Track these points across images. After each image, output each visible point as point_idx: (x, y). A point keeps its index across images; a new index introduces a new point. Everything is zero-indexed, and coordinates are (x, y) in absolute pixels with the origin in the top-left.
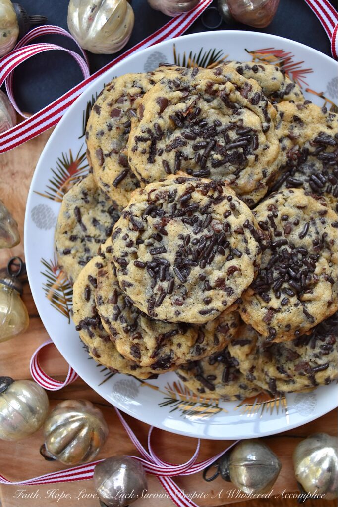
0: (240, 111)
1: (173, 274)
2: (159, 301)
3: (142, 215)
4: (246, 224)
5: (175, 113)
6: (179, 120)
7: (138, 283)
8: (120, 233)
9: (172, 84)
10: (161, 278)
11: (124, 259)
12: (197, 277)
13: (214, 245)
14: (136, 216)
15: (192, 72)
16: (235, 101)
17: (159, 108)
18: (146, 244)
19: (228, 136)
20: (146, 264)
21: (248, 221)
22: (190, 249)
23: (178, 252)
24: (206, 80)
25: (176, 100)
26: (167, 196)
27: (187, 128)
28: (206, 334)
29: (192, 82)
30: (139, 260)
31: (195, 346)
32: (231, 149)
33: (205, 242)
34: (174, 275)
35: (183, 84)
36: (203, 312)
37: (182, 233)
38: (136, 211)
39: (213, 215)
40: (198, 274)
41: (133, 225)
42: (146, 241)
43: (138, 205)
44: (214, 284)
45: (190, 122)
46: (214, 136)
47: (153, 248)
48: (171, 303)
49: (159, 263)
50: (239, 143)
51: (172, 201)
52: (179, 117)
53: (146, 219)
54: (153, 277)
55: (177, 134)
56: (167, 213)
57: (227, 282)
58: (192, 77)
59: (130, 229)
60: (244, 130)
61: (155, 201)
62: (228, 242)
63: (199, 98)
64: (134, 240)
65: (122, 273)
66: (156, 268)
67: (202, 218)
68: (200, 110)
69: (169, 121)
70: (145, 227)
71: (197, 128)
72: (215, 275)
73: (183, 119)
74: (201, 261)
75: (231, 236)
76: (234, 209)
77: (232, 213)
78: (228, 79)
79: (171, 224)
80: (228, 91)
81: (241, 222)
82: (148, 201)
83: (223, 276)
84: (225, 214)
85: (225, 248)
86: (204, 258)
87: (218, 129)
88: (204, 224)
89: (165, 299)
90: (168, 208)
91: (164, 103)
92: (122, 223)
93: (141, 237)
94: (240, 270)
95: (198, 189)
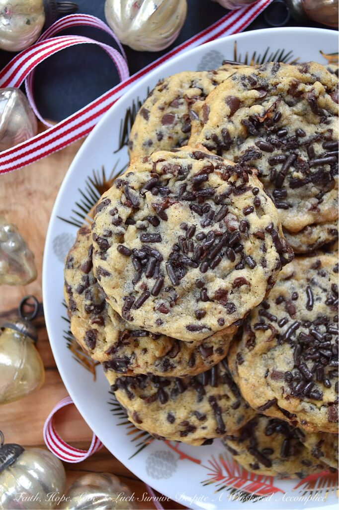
0: (329, 119)
1: (163, 272)
2: (139, 302)
3: (140, 188)
4: (270, 227)
5: (248, 118)
6: (253, 126)
7: (117, 274)
8: (107, 205)
9: (247, 81)
10: (147, 274)
11: (106, 240)
12: (193, 281)
13: (223, 245)
14: (133, 188)
15: (272, 67)
16: (324, 106)
17: (230, 109)
18: (138, 226)
19: (312, 150)
20: (133, 251)
21: (272, 224)
22: (192, 245)
23: (176, 245)
24: (290, 79)
25: (251, 102)
26: (177, 172)
27: (262, 136)
28: (182, 349)
29: (272, 80)
30: (125, 244)
31: (164, 359)
32: (315, 165)
33: (213, 240)
34: (165, 273)
35: (260, 82)
36: (192, 327)
37: (185, 221)
38: (134, 182)
39: (230, 208)
40: (196, 278)
41: (127, 198)
42: (139, 223)
43: (137, 174)
44: (213, 295)
45: (266, 129)
46: (295, 149)
47: (145, 233)
48: (154, 308)
49: (148, 253)
50: (327, 159)
51: (181, 179)
52: (253, 123)
53: (144, 194)
54: (137, 271)
55: (250, 143)
56: (172, 193)
57: (230, 296)
58: (273, 74)
59: (122, 203)
60: (333, 143)
61: (161, 174)
62: (242, 246)
63: (279, 100)
64: (124, 217)
65: (100, 256)
66: (144, 259)
67: (214, 208)
68: (280, 115)
69: (240, 127)
70: (141, 205)
71: (274, 137)
72: (217, 284)
73: (259, 125)
74: (203, 262)
75: (247, 239)
76: (257, 206)
77: (255, 210)
78: (317, 78)
79: (175, 208)
80: (316, 93)
81: (264, 223)
82: (151, 172)
83: (227, 287)
84: (245, 209)
85: (236, 252)
86: (208, 260)
87: (301, 140)
88: (216, 216)
89: (146, 301)
90: (175, 186)
91: (235, 104)
92: (114, 193)
93: (133, 217)
94: (250, 284)
95: (218, 171)
